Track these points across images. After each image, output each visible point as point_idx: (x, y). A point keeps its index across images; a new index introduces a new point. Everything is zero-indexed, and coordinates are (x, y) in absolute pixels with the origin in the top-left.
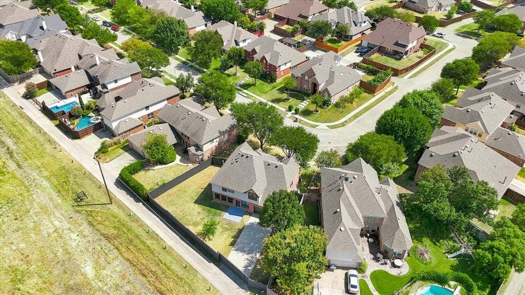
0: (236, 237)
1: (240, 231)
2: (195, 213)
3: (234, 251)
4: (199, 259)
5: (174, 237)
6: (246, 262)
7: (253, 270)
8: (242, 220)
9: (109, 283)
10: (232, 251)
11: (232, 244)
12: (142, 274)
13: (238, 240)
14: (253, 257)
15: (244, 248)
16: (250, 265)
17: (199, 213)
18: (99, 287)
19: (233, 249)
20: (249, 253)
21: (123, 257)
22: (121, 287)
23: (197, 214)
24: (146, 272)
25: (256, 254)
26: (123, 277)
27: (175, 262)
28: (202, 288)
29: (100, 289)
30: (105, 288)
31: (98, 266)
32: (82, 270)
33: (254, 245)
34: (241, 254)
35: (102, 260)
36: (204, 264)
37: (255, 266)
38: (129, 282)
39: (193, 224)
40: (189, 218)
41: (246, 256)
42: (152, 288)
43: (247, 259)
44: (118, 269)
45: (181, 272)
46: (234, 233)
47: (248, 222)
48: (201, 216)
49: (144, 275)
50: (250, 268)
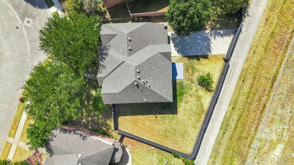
0: (197, 58)
1: (190, 57)
2: (188, 106)
3: (212, 52)
4: (230, 76)
5: (217, 108)
6: (217, 37)
7: (222, 29)
8: (178, 62)
9: (281, 128)
10: (213, 54)
11: (206, 57)
12: (263, 109)
13: (200, 54)
14: (211, 35)
15: (206, 46)
16: (220, 33)
17: (186, 103)
18: (288, 132)
19: (210, 54)
20: (209, 39)
21: (255, 134)
22: (281, 116)
23: (189, 104)
24: (261, 108)
25: (207, 34)
26: (272, 121)
27: (242, 92)
28: (255, 58)
29: (289, 130)
30: (287, 127)
31: (272, 148)
32: (280, 155)
33: (200, 39)
34: (212, 45)
35: (265, 149)
36: (232, 69)
37: (219, 29)
38: (275, 113)
39: (199, 101)
40: (194, 108)
41: (213, 40)
42: (272, 94)
43: (214, 38)
44: (267, 130)
45: (249, 82)
46: (195, 61)
47: (178, 55)
48: (189, 99)
49: (264, 107)
50: (222, 32)
